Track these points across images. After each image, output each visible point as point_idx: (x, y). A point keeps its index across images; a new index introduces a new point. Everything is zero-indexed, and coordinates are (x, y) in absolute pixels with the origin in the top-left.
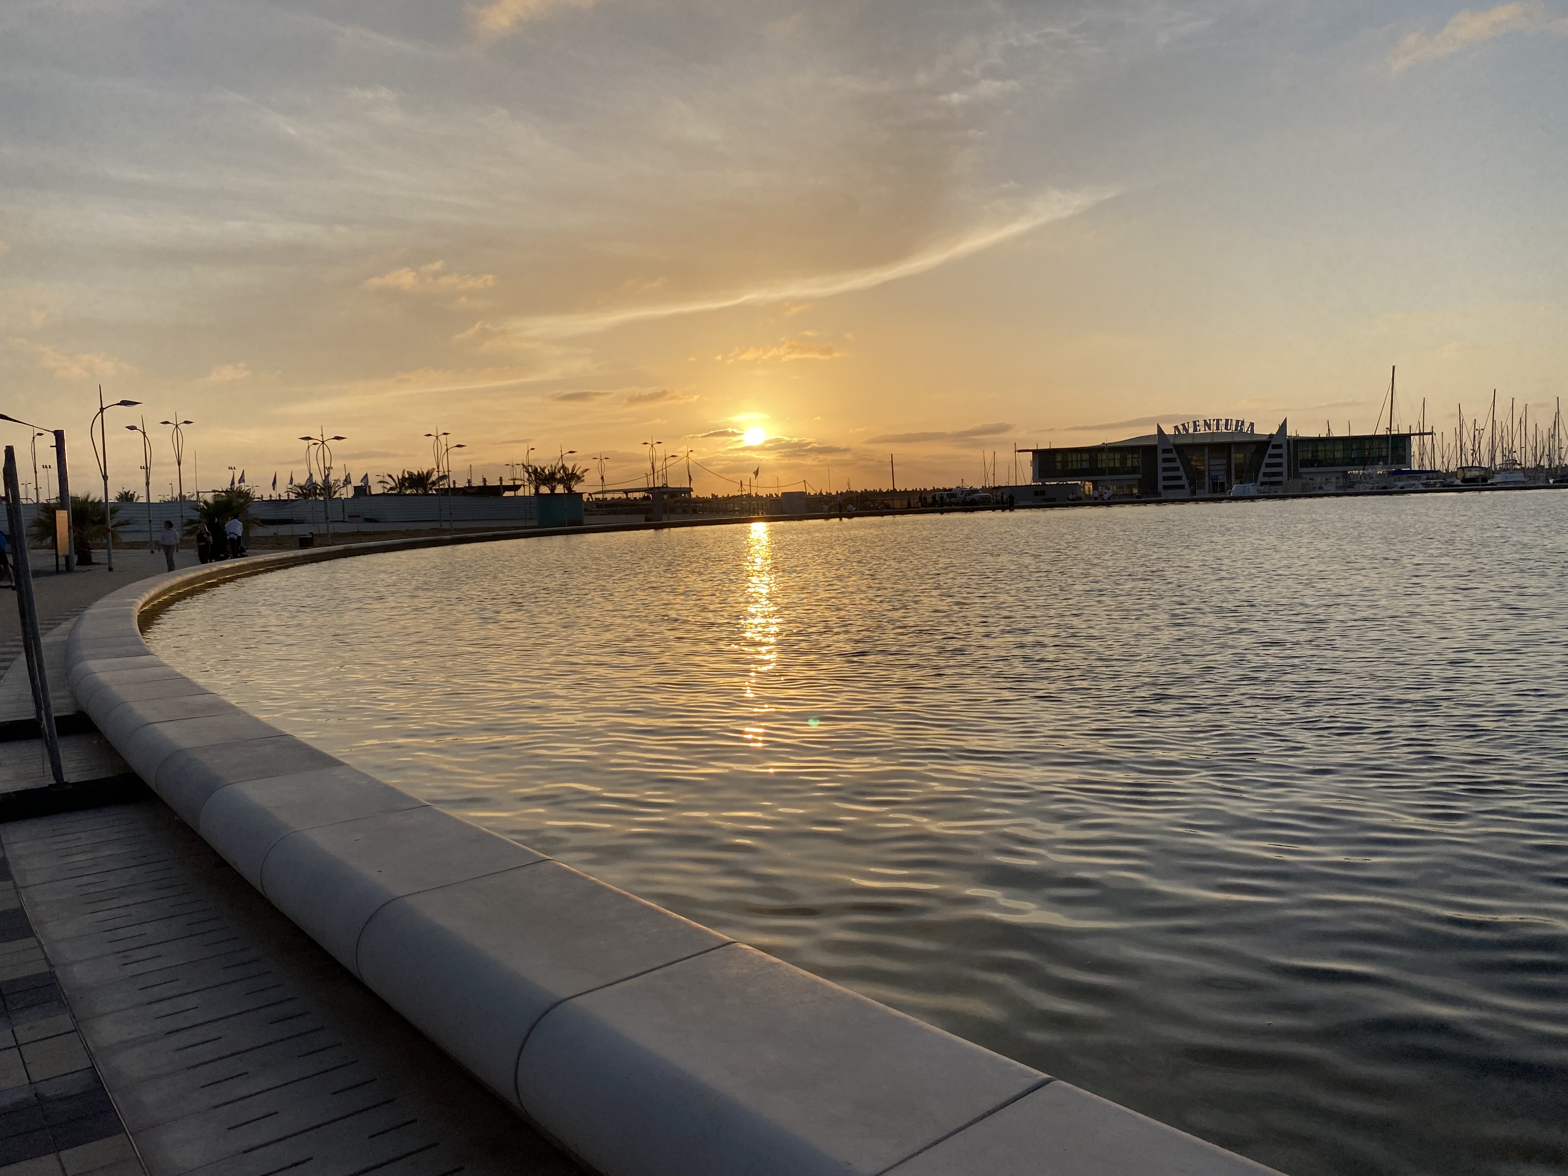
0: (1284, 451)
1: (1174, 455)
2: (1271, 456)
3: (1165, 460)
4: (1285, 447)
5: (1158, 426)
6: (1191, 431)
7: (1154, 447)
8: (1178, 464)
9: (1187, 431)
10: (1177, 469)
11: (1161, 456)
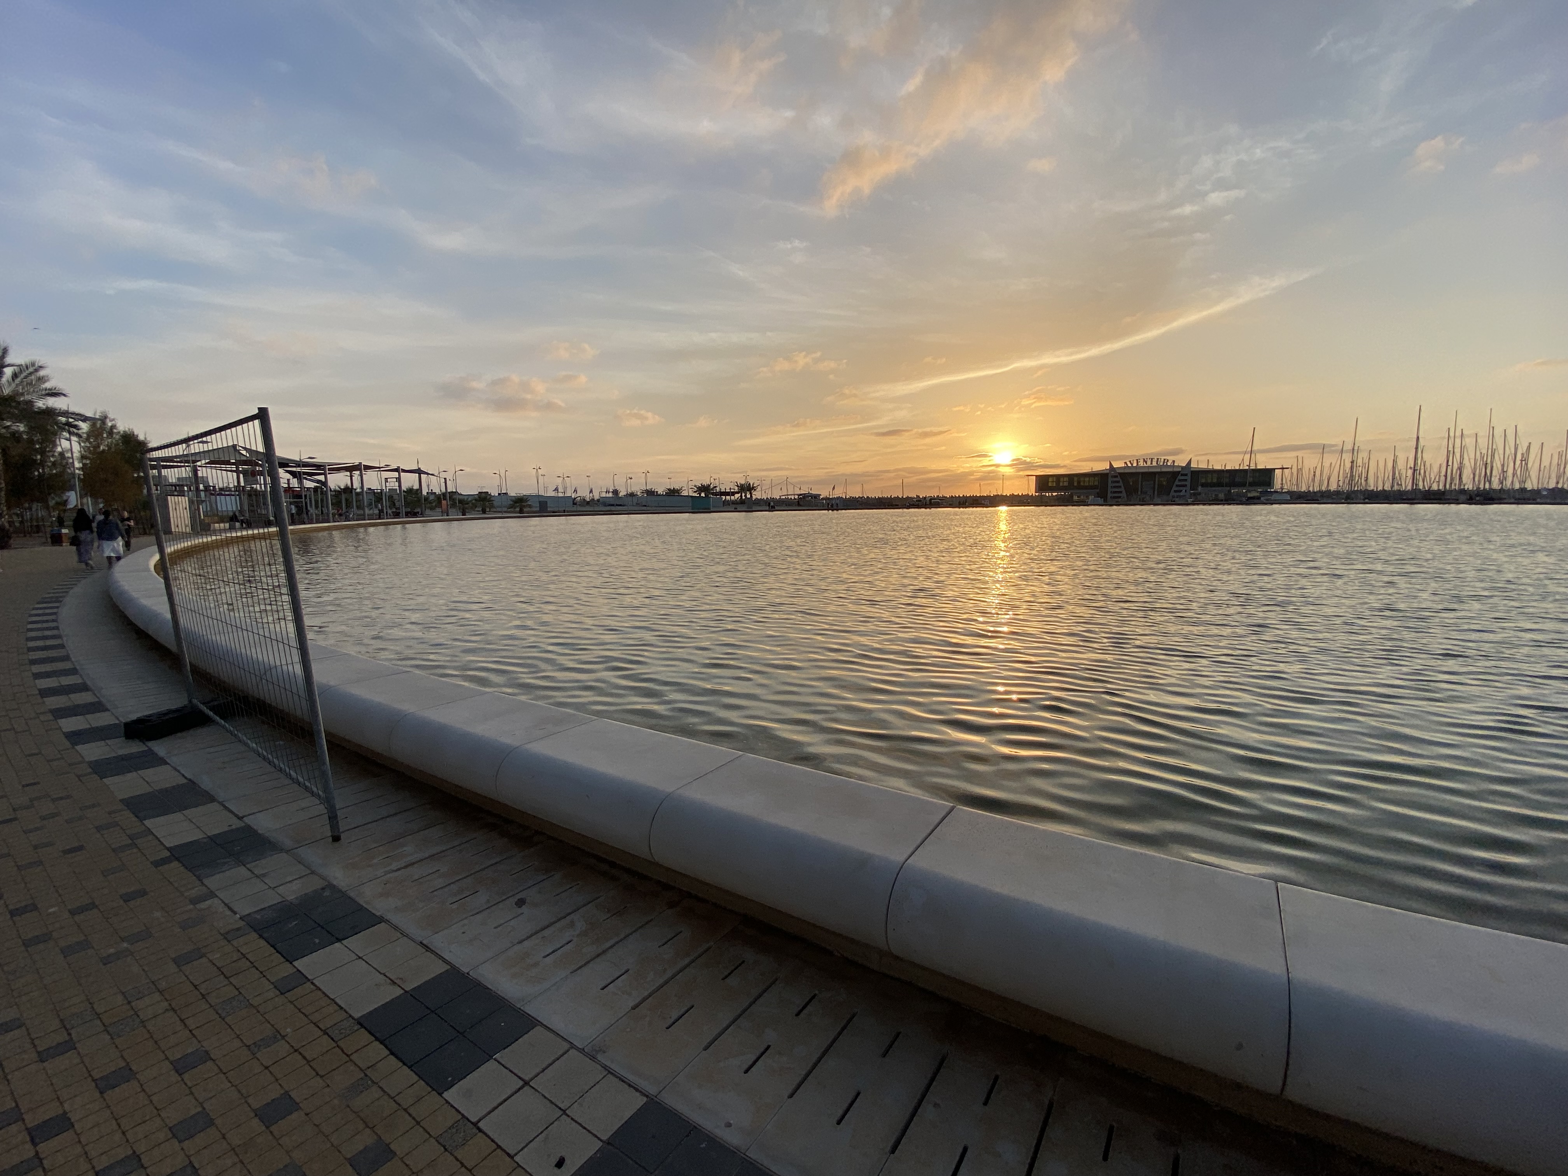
0: (1189, 478)
1: (1118, 479)
2: (1180, 480)
3: (1113, 482)
4: (1189, 475)
5: (1110, 463)
6: (1135, 465)
7: (1107, 474)
8: (1121, 484)
9: (1132, 464)
10: (1120, 487)
11: (1110, 480)
